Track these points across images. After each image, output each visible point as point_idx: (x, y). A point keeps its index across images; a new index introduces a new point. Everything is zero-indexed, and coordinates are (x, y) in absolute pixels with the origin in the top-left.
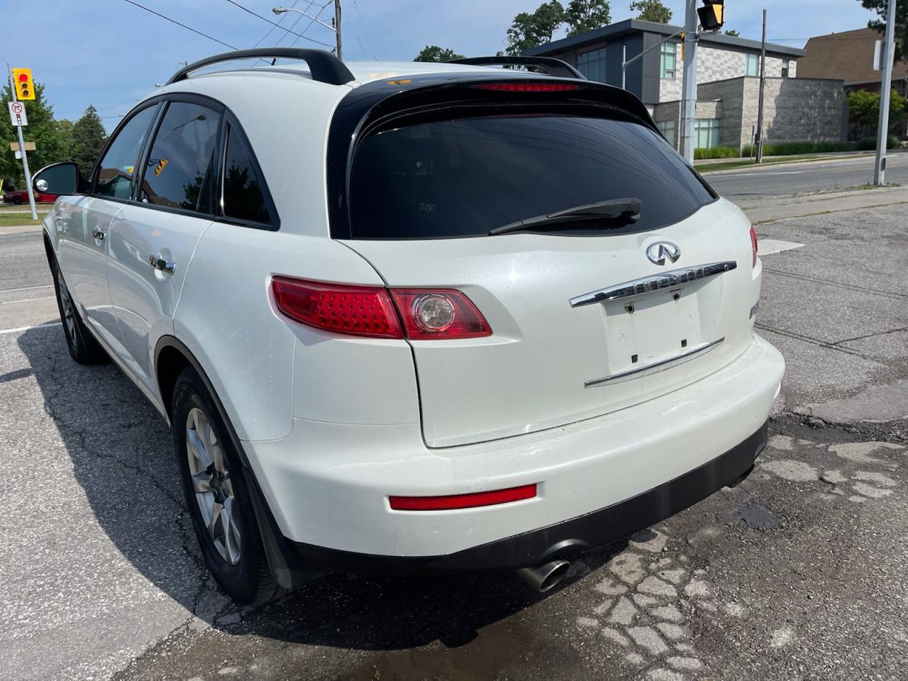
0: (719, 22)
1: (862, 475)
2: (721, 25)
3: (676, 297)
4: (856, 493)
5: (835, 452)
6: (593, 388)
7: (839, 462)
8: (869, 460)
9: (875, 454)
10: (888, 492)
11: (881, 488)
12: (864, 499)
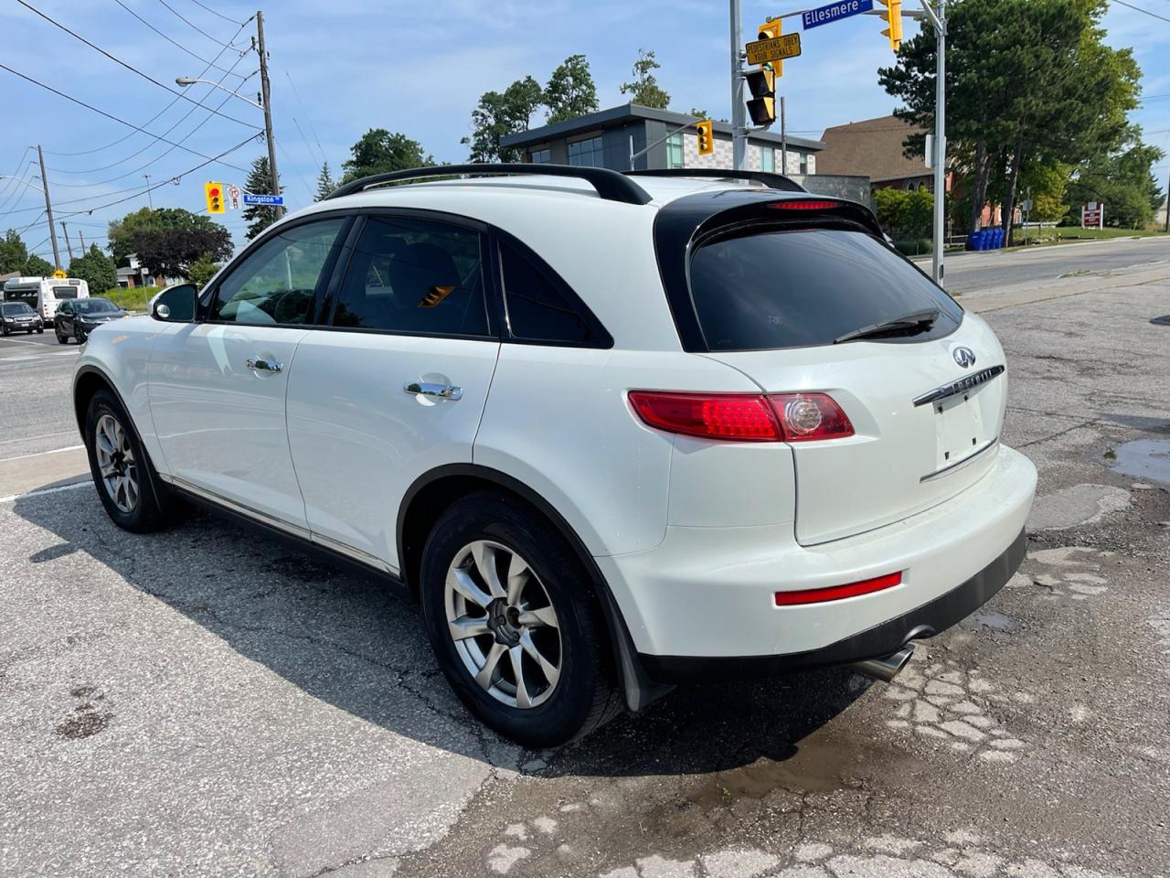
0: (771, 117)
1: (1071, 577)
2: (774, 120)
3: (966, 398)
4: (1075, 592)
5: (1035, 560)
6: (925, 483)
7: (1045, 568)
8: (1070, 563)
9: (1072, 558)
10: (1104, 589)
11: (1095, 586)
12: (1085, 597)
